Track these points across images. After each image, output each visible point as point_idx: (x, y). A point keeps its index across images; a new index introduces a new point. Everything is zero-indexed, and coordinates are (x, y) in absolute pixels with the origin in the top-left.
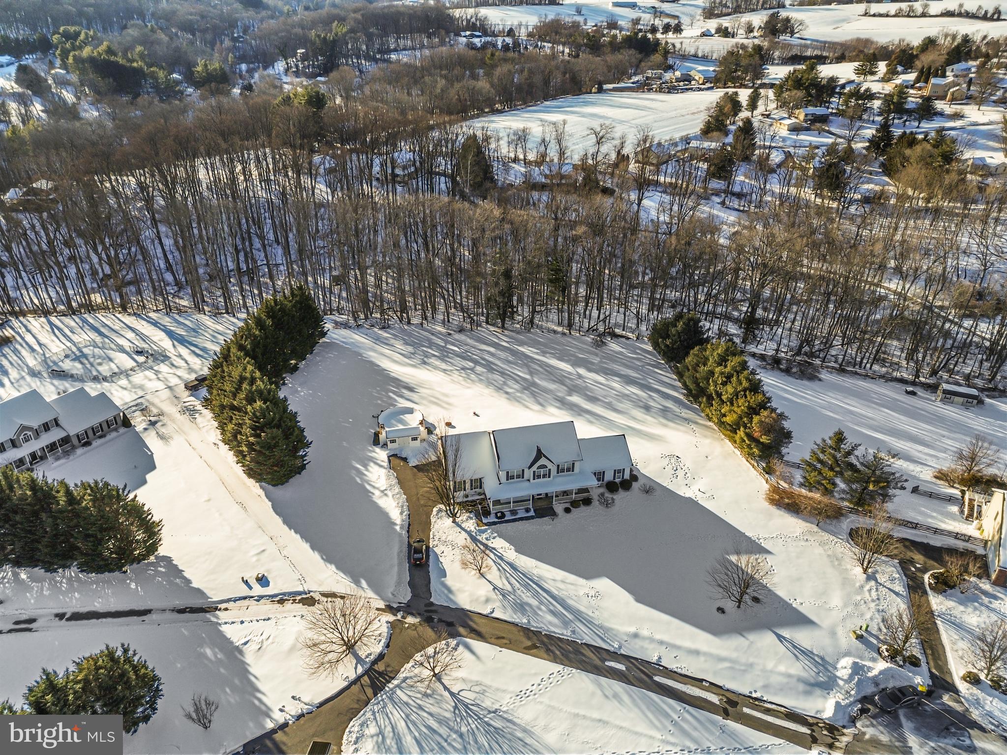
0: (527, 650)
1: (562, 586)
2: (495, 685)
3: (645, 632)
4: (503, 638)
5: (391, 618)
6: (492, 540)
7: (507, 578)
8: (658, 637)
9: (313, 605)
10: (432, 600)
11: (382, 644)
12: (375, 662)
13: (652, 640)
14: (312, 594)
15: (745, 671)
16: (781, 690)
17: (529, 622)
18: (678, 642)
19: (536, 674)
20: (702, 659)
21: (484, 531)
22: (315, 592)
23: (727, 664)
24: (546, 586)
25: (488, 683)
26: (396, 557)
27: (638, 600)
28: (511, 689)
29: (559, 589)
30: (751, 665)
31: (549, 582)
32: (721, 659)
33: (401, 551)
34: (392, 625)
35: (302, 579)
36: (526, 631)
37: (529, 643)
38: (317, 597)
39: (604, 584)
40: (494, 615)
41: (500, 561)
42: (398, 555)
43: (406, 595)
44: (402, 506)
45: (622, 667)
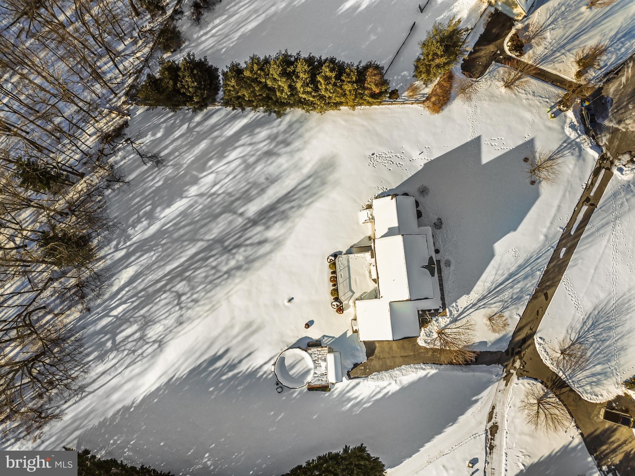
0: (548, 298)
1: (500, 272)
2: (570, 320)
3: (545, 230)
4: (538, 311)
5: (515, 377)
6: (459, 307)
7: (491, 304)
8: (548, 224)
9: (497, 426)
10: (504, 351)
11: (535, 383)
12: (547, 387)
13: (549, 228)
14: (488, 428)
15: (571, 185)
16: (582, 172)
17: (529, 295)
18: (552, 214)
19: (565, 297)
20: (563, 205)
21: (451, 312)
22: (486, 426)
23: (567, 194)
24: (500, 281)
25: (569, 323)
26: (467, 373)
27: (515, 229)
28: (573, 312)
29: (503, 274)
30: (568, 181)
31: (497, 277)
32: (564, 196)
33: (462, 370)
34: (520, 375)
35: (475, 436)
36: (534, 297)
37: (543, 297)
38: (491, 424)
39: (499, 246)
40: (521, 315)
41: (477, 306)
42: (466, 372)
43: (499, 368)
44: (416, 368)
45: (564, 250)
